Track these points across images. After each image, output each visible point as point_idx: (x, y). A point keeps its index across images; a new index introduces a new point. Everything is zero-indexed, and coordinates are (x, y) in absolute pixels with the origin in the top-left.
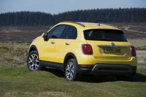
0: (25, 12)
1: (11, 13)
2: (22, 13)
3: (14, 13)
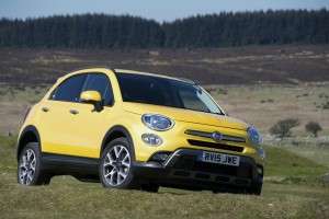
0: (96, 15)
1: (62, 17)
2: (88, 17)
3: (68, 17)
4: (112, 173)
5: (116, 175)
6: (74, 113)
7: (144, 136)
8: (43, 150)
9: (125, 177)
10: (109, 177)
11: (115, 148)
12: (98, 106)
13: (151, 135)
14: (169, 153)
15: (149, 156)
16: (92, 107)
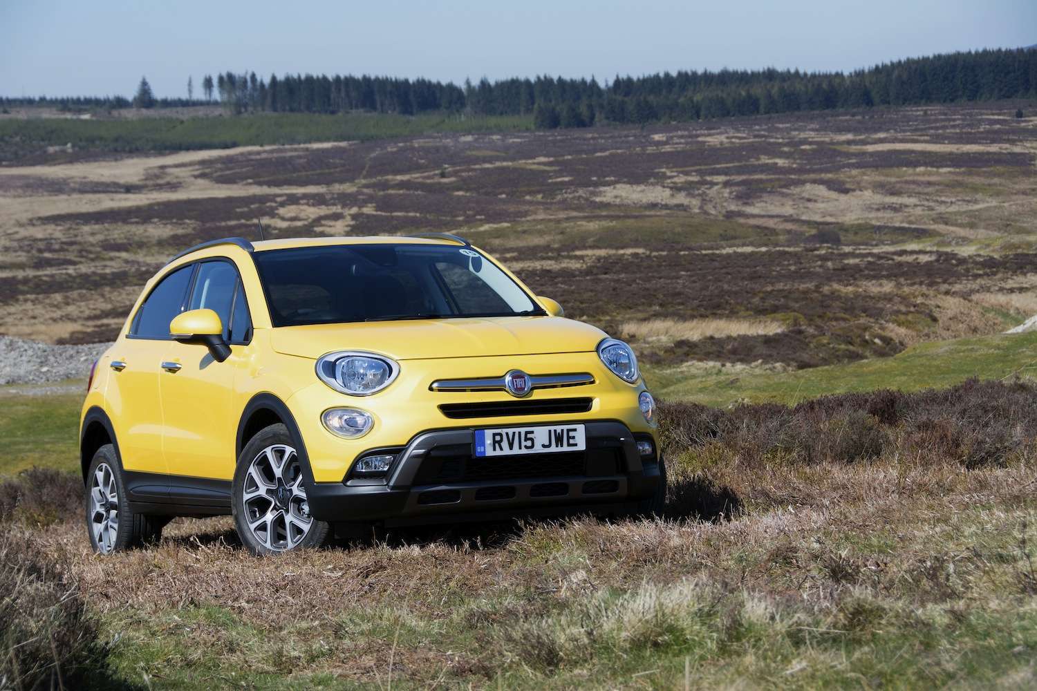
4: (269, 517)
5: (280, 522)
6: (172, 369)
7: (326, 414)
8: (127, 466)
9: (306, 527)
10: (263, 528)
11: (269, 451)
12: (218, 347)
13: (345, 409)
14: (397, 451)
15: (345, 466)
16: (203, 350)
